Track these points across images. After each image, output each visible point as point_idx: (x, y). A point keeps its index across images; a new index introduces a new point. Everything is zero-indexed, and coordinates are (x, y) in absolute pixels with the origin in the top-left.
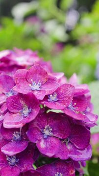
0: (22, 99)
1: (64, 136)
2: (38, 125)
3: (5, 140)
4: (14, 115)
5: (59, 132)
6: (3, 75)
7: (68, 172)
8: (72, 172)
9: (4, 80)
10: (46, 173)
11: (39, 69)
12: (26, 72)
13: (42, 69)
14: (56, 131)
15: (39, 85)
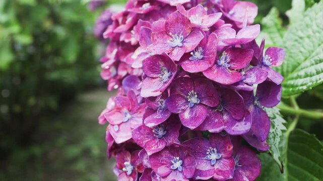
0: (160, 59)
1: (214, 104)
2: (181, 91)
3: (150, 109)
4: (154, 80)
5: (208, 99)
6: (144, 28)
7: (226, 147)
8: (229, 147)
9: (145, 34)
10: (197, 148)
11: (180, 17)
12: (165, 23)
13: (183, 16)
14: (204, 97)
15: (181, 38)
